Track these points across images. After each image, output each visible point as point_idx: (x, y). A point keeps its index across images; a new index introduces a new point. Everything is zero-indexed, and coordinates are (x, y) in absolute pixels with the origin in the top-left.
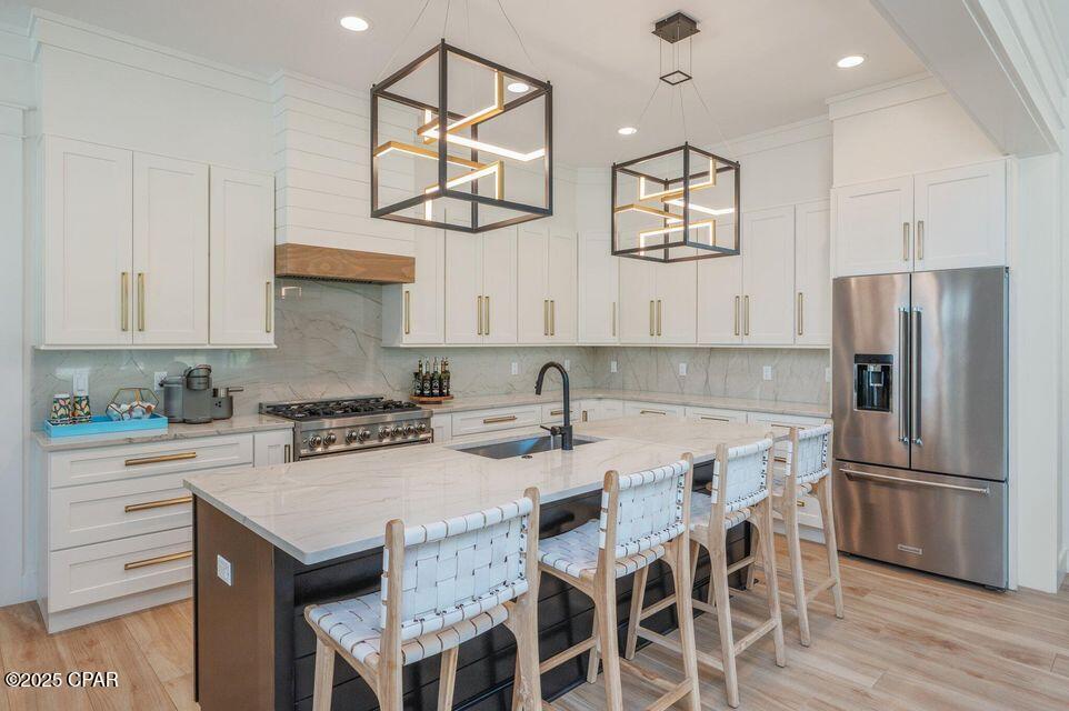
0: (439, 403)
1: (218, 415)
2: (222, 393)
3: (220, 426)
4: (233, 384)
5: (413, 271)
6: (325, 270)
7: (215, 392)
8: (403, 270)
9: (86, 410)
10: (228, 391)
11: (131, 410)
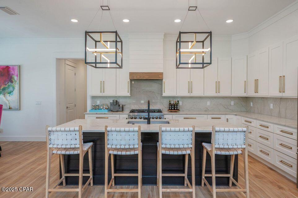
0: (176, 112)
1: (120, 110)
2: (121, 106)
3: (121, 113)
4: (123, 104)
5: (163, 76)
6: (138, 77)
7: (119, 106)
8: (159, 76)
9: (98, 107)
10: (122, 105)
11: (103, 108)
